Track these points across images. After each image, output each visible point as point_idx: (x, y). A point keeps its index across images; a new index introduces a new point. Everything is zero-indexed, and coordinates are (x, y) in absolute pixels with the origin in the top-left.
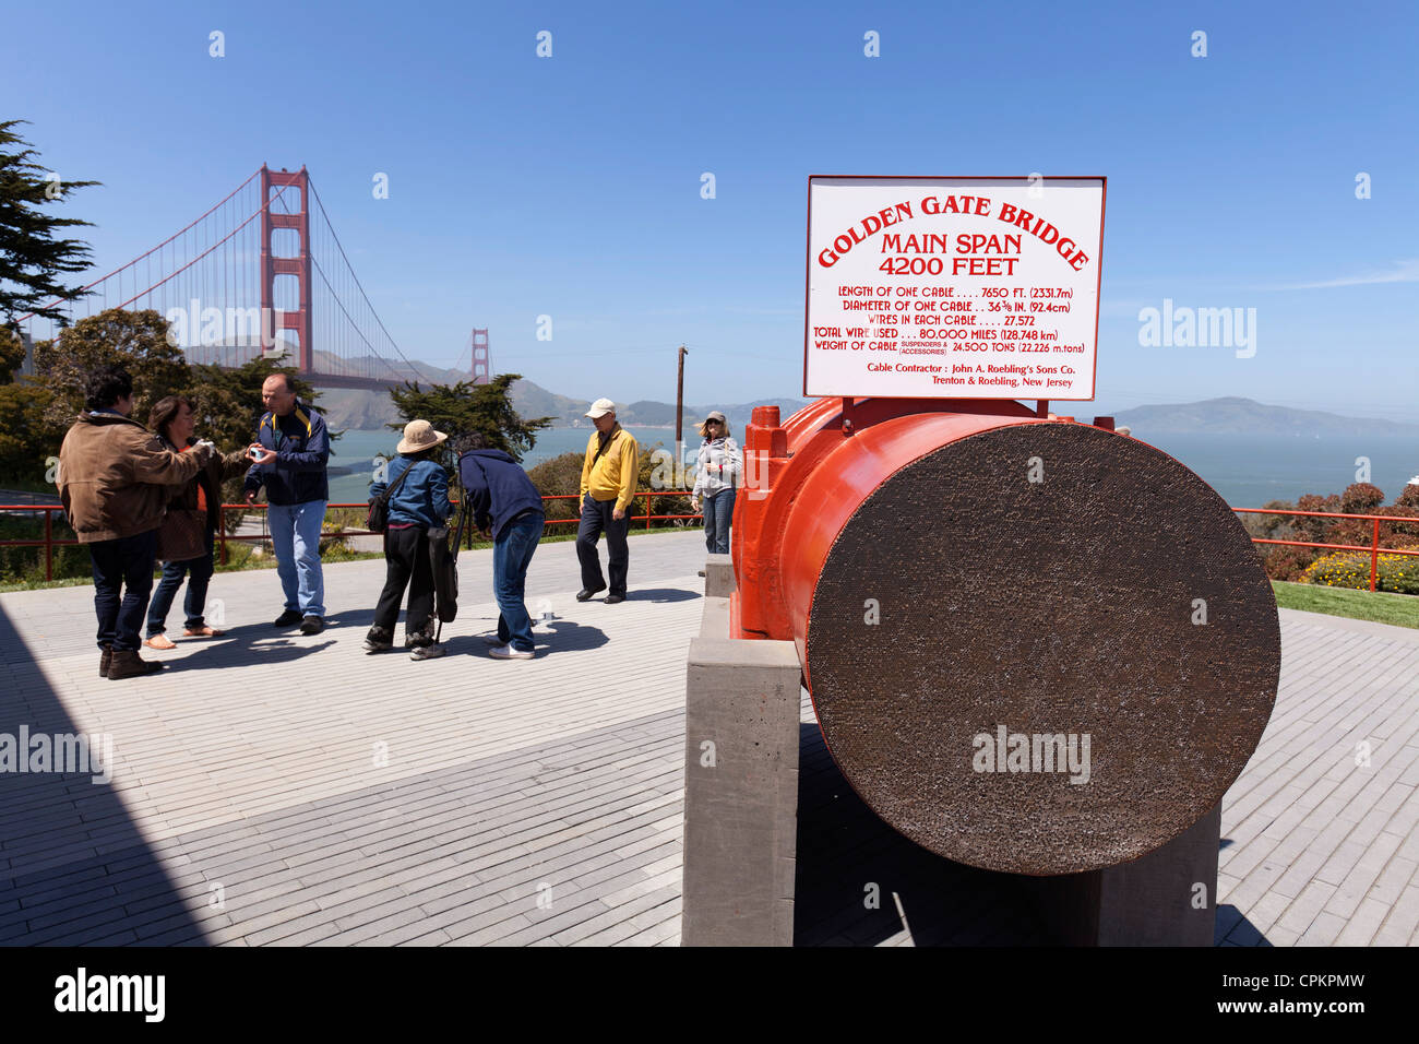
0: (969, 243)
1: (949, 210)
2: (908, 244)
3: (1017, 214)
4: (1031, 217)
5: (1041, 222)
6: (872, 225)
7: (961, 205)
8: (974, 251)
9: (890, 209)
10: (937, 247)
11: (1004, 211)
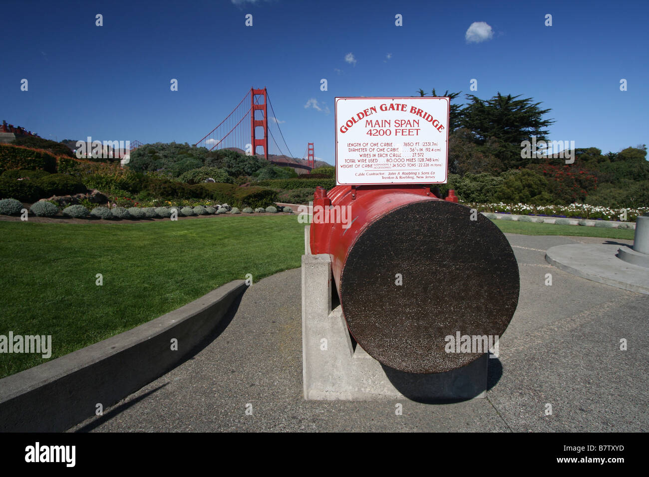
0: (399, 123)
1: (391, 109)
2: (376, 124)
3: (417, 110)
4: (422, 111)
5: (426, 113)
6: (361, 116)
7: (395, 107)
8: (401, 126)
9: (368, 109)
10: (387, 125)
11: (412, 109)
